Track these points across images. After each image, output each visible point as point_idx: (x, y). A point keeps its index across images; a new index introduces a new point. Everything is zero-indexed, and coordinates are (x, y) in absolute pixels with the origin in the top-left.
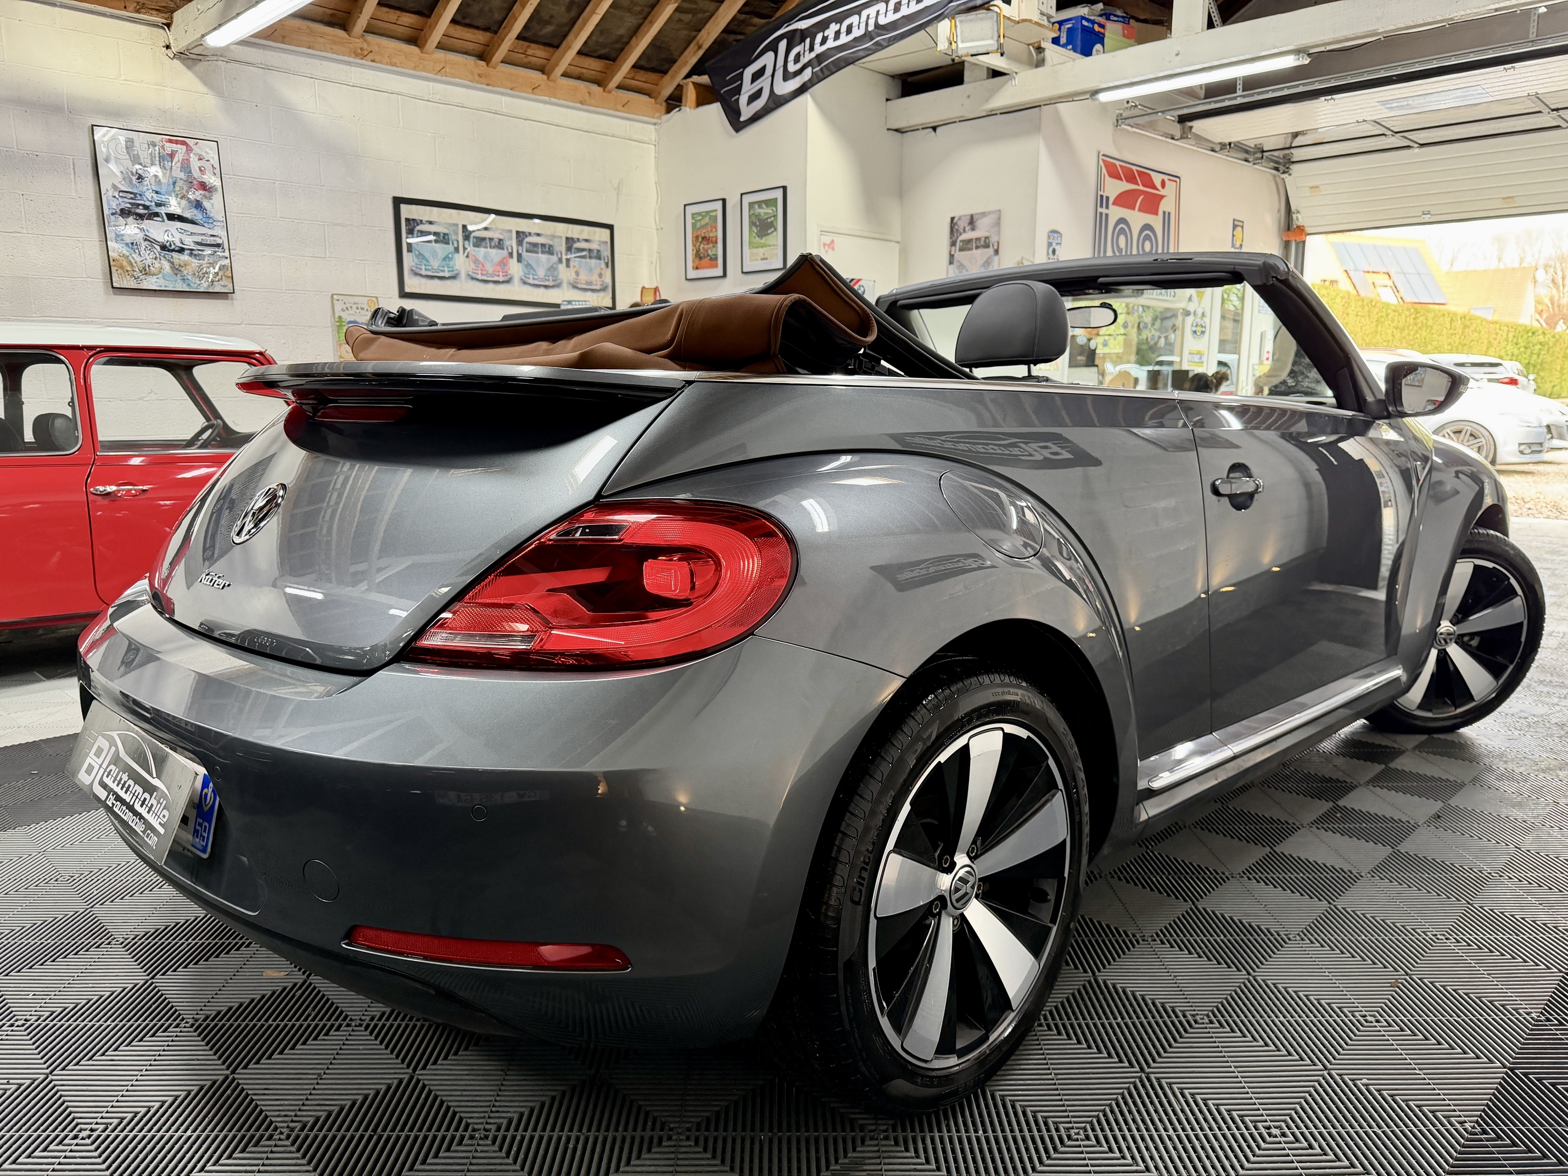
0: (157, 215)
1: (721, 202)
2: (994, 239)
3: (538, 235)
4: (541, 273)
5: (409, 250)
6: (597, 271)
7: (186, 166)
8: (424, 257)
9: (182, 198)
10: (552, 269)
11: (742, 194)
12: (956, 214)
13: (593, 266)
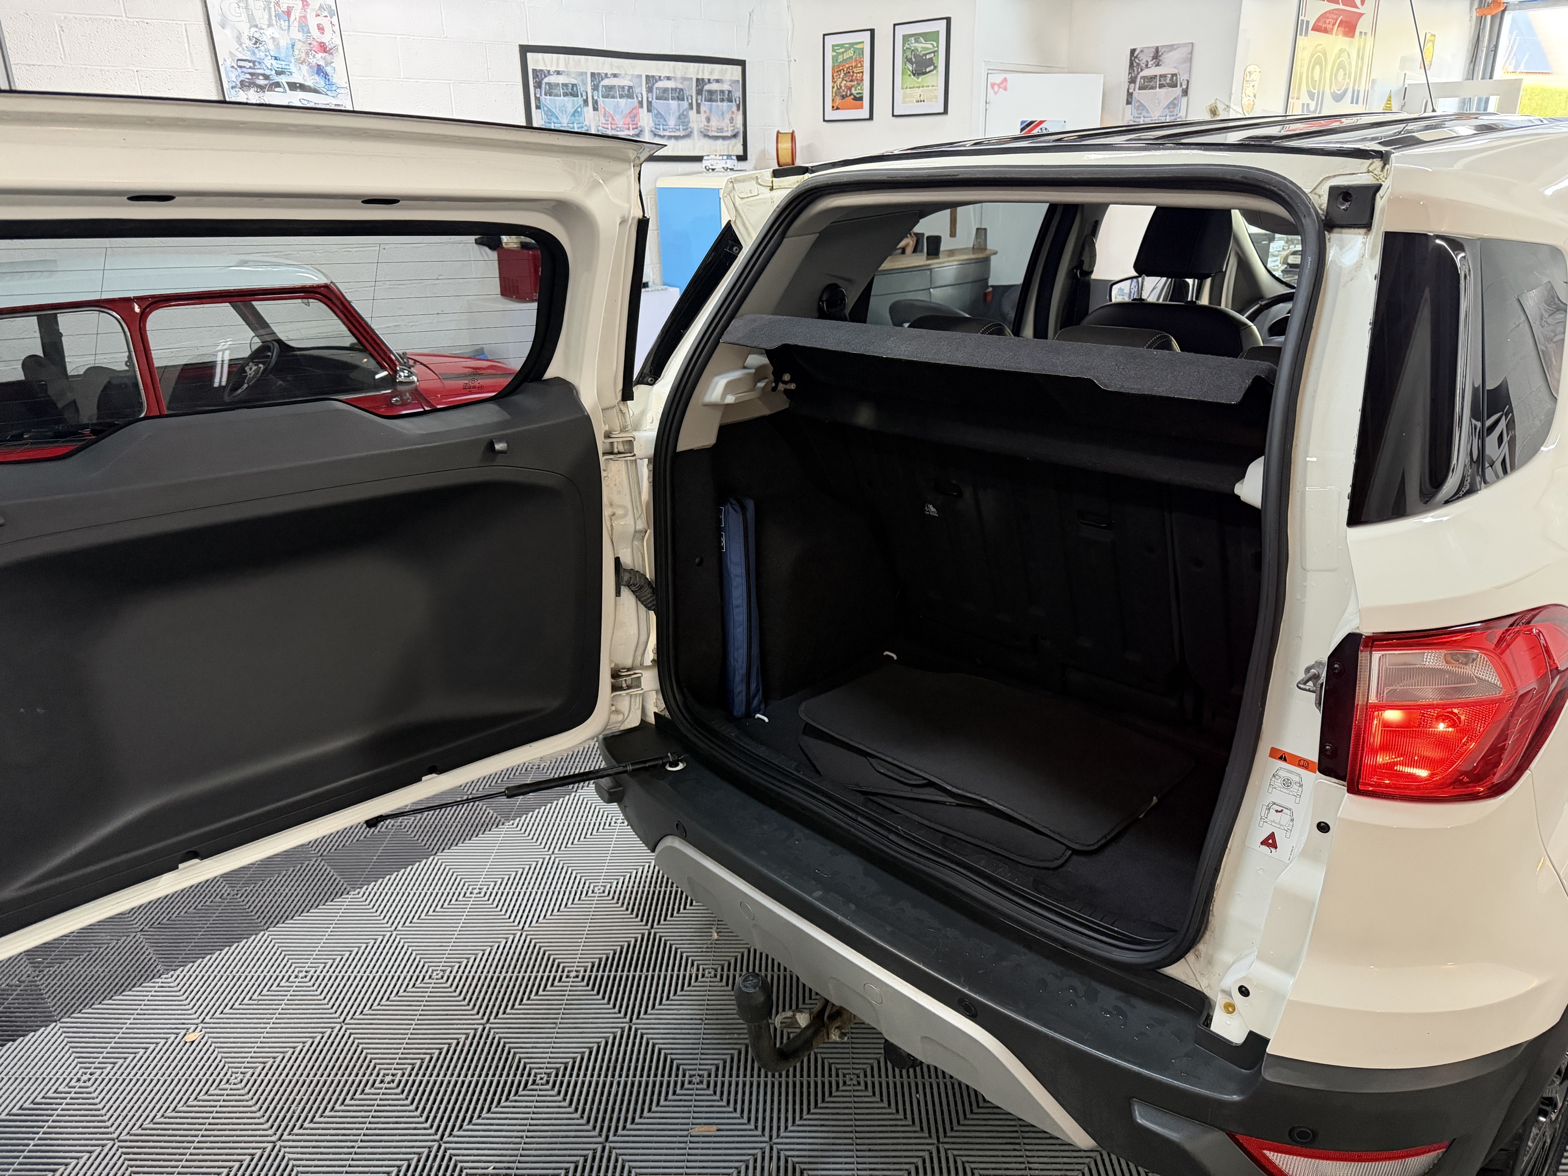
0: (278, 85)
1: (869, 32)
2: (1183, 77)
3: (668, 78)
4: (672, 122)
5: (538, 107)
6: (728, 116)
7: (304, 27)
8: (553, 114)
9: (302, 63)
10: (683, 118)
11: (895, 25)
12: (1138, 46)
13: (725, 109)
